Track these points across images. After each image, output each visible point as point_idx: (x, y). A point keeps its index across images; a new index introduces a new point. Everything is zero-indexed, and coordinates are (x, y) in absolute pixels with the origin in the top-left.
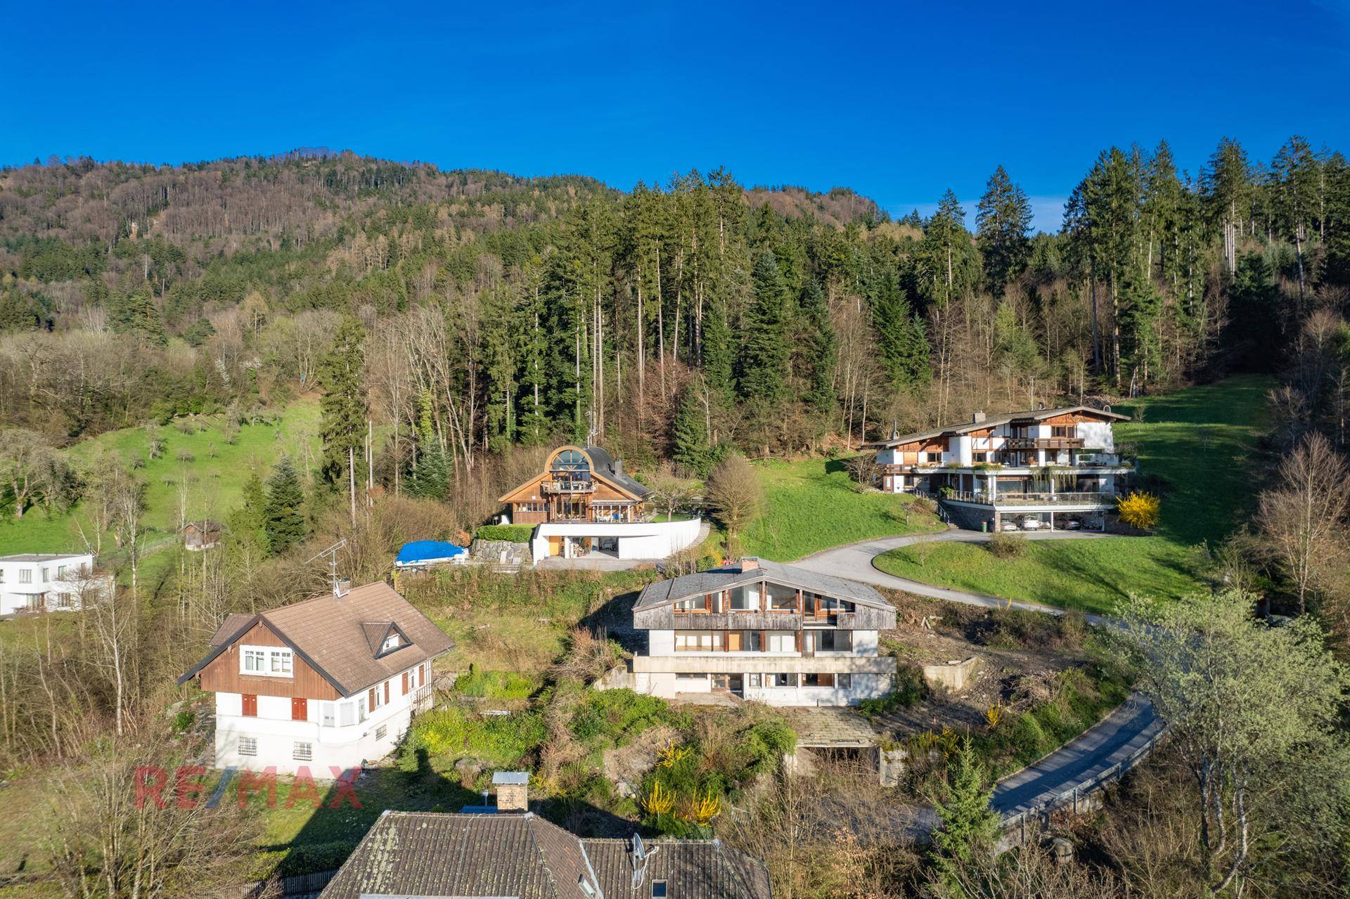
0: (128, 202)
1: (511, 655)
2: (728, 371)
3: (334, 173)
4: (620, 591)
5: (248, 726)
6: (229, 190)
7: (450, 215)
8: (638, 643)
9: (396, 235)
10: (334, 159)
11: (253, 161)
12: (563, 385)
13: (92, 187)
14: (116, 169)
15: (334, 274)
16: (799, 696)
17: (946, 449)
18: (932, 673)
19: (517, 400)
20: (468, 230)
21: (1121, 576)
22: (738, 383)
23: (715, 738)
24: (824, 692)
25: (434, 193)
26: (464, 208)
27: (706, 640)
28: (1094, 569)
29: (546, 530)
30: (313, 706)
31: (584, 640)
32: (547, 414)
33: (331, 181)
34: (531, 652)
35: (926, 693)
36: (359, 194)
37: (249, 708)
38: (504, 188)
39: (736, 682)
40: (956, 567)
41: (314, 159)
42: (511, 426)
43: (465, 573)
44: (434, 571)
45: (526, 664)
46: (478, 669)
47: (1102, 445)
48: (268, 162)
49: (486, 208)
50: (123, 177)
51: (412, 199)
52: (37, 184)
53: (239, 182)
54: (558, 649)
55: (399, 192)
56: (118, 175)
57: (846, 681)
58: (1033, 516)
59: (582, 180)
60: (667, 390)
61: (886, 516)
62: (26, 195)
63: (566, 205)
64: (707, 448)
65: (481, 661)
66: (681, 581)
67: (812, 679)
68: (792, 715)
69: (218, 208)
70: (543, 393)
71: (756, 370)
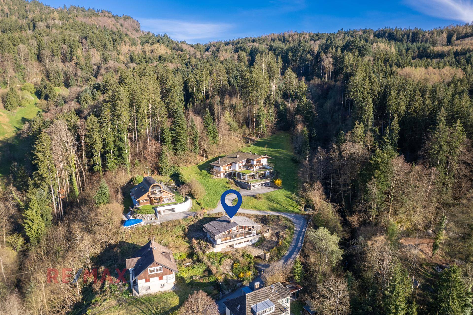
2: (171, 143)
5: (148, 284)
12: (120, 150)
16: (244, 245)
17: (232, 165)
18: (265, 235)
19: (103, 155)
21: (281, 202)
22: (174, 147)
24: (248, 243)
28: (276, 201)
29: (158, 209)
30: (165, 276)
31: (195, 242)
32: (115, 159)
35: (264, 239)
39: (233, 245)
42: (101, 162)
43: (147, 227)
44: (137, 228)
47: (266, 164)
57: (251, 241)
58: (257, 185)
61: (225, 187)
64: (169, 167)
67: (247, 241)
70: (113, 152)
71: (179, 143)
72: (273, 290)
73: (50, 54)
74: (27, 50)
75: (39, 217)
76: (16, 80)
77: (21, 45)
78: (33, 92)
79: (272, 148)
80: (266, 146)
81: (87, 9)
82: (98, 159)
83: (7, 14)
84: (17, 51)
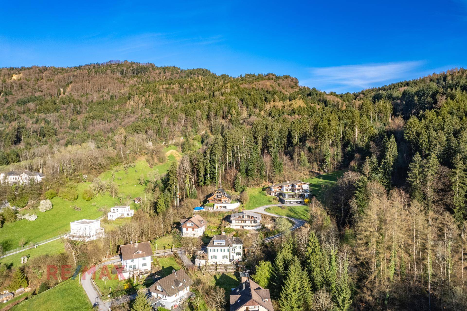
0: (60, 82)
1: (214, 224)
2: (244, 171)
3: (123, 70)
4: (228, 215)
5: (187, 232)
6: (90, 77)
7: (163, 89)
8: (231, 222)
9: (147, 96)
10: (122, 64)
11: (96, 65)
12: (213, 174)
13: (47, 77)
14: (54, 70)
15: (130, 110)
16: (251, 228)
17: (282, 188)
18: (266, 225)
19: (204, 176)
20: (169, 94)
21: (299, 212)
22: (246, 174)
23: (240, 233)
24: (253, 228)
25: (155, 76)
26: (167, 86)
27: (239, 221)
28: (295, 211)
29: (215, 205)
30: (195, 229)
31: (224, 222)
32: (210, 179)
33: (122, 73)
34: (217, 223)
35: (265, 228)
36: (131, 77)
37: (187, 230)
38: (177, 74)
39: (243, 227)
40: (276, 211)
41: (115, 64)
42: (203, 180)
43: (205, 212)
44: (200, 212)
45: (216, 225)
46: (210, 225)
47: (307, 188)
48: (101, 65)
49: (174, 86)
50: (56, 73)
51: (148, 79)
52: (31, 77)
53: (93, 74)
54: (220, 223)
55: (144, 77)
56: (55, 72)
57: (256, 226)
58: (292, 201)
59: (203, 70)
60: (233, 175)
61: (269, 201)
62: (28, 81)
63: (199, 84)
64: (240, 186)
65: (210, 224)
66: (236, 214)
67: (253, 226)
68: (249, 230)
69: (88, 83)
70: (210, 175)
71: (249, 171)
72: (233, 240)
73: (214, 114)
74: (201, 113)
75: (164, 204)
76: (192, 133)
77: (198, 111)
78: (200, 141)
79: (329, 180)
80: (322, 178)
81: (257, 74)
82: (202, 178)
83: (202, 88)
84: (195, 115)
